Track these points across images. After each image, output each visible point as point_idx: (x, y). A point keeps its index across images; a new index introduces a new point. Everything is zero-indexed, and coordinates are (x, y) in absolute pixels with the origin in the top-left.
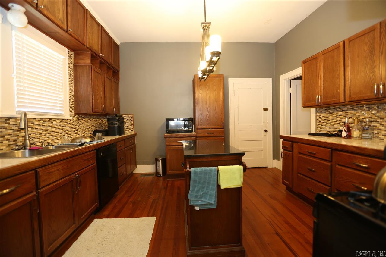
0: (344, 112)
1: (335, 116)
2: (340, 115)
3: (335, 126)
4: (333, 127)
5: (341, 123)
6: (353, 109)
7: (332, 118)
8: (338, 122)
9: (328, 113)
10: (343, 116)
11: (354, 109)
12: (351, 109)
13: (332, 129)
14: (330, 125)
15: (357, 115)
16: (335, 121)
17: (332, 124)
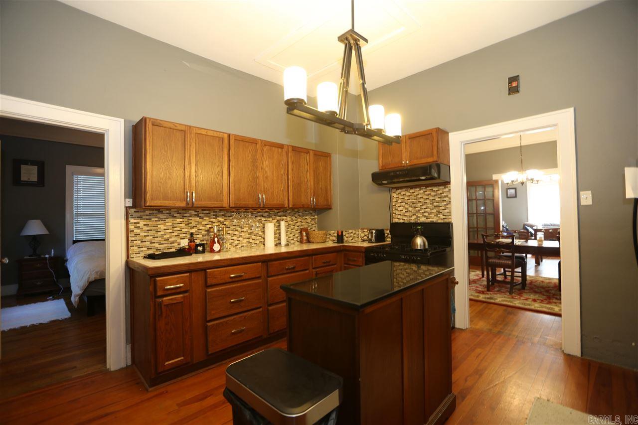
0: (185, 219)
1: (171, 224)
2: (178, 224)
3: (170, 240)
4: (166, 242)
5: (181, 235)
6: (197, 215)
7: (165, 228)
8: (176, 234)
9: (157, 219)
10: (184, 225)
11: (200, 215)
12: (195, 215)
13: (166, 245)
14: (160, 239)
15: (203, 223)
16: (170, 233)
17: (165, 236)
